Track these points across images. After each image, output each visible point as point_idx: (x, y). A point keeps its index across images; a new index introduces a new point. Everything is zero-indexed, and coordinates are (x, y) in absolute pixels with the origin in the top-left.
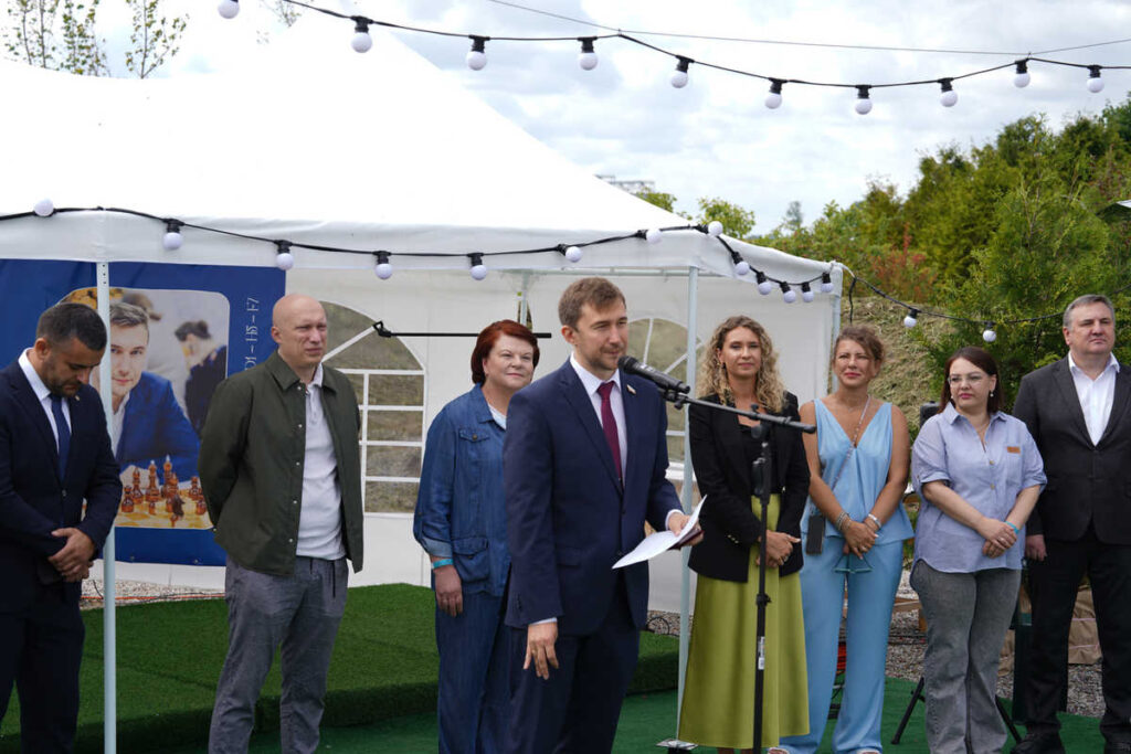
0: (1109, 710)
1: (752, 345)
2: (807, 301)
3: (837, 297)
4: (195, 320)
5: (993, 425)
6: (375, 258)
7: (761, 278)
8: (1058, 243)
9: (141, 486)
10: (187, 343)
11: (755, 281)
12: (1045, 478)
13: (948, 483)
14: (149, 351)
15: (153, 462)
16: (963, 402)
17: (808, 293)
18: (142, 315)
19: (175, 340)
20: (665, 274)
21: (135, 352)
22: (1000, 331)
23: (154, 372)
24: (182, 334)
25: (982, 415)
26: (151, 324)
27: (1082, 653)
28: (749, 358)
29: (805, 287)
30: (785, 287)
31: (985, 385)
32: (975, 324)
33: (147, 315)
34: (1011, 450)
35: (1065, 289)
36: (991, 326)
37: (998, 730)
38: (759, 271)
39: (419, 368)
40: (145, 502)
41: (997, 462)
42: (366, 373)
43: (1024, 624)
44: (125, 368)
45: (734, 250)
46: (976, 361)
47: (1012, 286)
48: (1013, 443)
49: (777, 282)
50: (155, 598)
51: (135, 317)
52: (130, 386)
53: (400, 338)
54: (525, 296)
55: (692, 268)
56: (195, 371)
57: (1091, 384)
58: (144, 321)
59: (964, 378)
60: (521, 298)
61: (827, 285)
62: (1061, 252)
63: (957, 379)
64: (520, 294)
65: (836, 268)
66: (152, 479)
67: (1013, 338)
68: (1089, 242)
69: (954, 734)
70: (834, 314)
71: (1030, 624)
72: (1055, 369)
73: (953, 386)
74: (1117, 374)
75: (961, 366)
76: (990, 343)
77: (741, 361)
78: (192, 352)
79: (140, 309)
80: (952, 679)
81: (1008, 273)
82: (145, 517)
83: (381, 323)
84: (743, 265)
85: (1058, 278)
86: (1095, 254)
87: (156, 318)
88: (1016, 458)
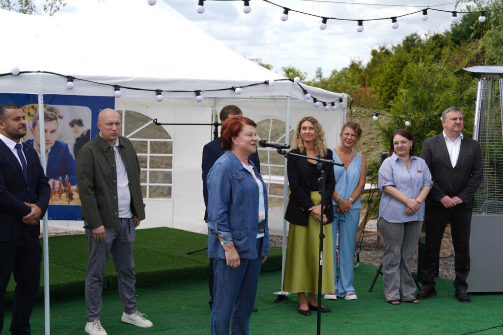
0: (457, 278)
1: (311, 128)
2: (333, 110)
3: (345, 108)
4: (78, 119)
5: (411, 161)
6: (155, 93)
7: (315, 100)
8: (436, 85)
9: (55, 187)
10: (74, 128)
11: (312, 102)
12: (432, 182)
13: (394, 186)
14: (58, 131)
15: (60, 178)
16: (400, 153)
17: (334, 107)
18: (55, 116)
19: (69, 127)
20: (273, 98)
21: (52, 132)
22: (412, 122)
23: (60, 140)
24: (72, 124)
25: (407, 157)
26: (59, 120)
27: (444, 253)
28: (309, 133)
29: (333, 104)
30: (325, 104)
31: (408, 144)
32: (401, 119)
33: (57, 116)
34: (419, 172)
35: (438, 104)
36: (409, 119)
37: (412, 286)
38: (314, 97)
39: (170, 138)
40: (57, 194)
41: (413, 177)
42: (149, 140)
43: (422, 242)
44: (48, 138)
45: (305, 89)
46: (404, 135)
47: (416, 103)
48: (420, 169)
49: (322, 102)
50: (62, 233)
51: (53, 117)
52: (50, 146)
53: (163, 126)
54: (215, 108)
55: (287, 96)
56: (78, 140)
57: (452, 143)
58: (56, 119)
59: (400, 143)
60: (213, 108)
61: (341, 103)
62: (437, 88)
63: (397, 143)
64: (212, 107)
65: (345, 96)
66: (60, 184)
67: (417, 125)
68: (448, 84)
69: (395, 288)
70: (344, 115)
71: (424, 242)
72: (438, 138)
73: (395, 146)
74: (462, 140)
75: (398, 138)
76: (408, 127)
77: (306, 135)
78: (76, 131)
79: (54, 114)
80: (394, 266)
81: (415, 97)
82: (57, 200)
83: (156, 119)
84: (308, 95)
85: (435, 99)
86: (451, 90)
87: (61, 117)
88: (421, 175)
